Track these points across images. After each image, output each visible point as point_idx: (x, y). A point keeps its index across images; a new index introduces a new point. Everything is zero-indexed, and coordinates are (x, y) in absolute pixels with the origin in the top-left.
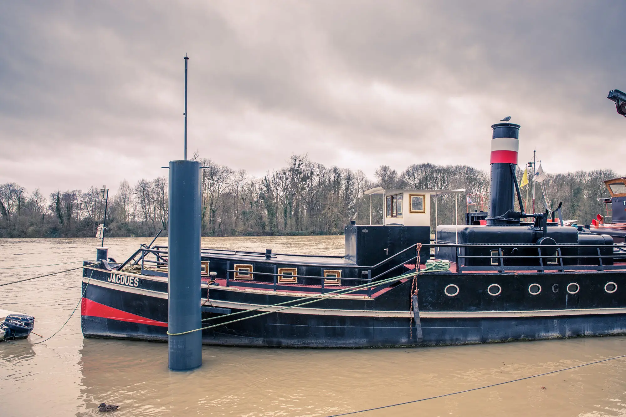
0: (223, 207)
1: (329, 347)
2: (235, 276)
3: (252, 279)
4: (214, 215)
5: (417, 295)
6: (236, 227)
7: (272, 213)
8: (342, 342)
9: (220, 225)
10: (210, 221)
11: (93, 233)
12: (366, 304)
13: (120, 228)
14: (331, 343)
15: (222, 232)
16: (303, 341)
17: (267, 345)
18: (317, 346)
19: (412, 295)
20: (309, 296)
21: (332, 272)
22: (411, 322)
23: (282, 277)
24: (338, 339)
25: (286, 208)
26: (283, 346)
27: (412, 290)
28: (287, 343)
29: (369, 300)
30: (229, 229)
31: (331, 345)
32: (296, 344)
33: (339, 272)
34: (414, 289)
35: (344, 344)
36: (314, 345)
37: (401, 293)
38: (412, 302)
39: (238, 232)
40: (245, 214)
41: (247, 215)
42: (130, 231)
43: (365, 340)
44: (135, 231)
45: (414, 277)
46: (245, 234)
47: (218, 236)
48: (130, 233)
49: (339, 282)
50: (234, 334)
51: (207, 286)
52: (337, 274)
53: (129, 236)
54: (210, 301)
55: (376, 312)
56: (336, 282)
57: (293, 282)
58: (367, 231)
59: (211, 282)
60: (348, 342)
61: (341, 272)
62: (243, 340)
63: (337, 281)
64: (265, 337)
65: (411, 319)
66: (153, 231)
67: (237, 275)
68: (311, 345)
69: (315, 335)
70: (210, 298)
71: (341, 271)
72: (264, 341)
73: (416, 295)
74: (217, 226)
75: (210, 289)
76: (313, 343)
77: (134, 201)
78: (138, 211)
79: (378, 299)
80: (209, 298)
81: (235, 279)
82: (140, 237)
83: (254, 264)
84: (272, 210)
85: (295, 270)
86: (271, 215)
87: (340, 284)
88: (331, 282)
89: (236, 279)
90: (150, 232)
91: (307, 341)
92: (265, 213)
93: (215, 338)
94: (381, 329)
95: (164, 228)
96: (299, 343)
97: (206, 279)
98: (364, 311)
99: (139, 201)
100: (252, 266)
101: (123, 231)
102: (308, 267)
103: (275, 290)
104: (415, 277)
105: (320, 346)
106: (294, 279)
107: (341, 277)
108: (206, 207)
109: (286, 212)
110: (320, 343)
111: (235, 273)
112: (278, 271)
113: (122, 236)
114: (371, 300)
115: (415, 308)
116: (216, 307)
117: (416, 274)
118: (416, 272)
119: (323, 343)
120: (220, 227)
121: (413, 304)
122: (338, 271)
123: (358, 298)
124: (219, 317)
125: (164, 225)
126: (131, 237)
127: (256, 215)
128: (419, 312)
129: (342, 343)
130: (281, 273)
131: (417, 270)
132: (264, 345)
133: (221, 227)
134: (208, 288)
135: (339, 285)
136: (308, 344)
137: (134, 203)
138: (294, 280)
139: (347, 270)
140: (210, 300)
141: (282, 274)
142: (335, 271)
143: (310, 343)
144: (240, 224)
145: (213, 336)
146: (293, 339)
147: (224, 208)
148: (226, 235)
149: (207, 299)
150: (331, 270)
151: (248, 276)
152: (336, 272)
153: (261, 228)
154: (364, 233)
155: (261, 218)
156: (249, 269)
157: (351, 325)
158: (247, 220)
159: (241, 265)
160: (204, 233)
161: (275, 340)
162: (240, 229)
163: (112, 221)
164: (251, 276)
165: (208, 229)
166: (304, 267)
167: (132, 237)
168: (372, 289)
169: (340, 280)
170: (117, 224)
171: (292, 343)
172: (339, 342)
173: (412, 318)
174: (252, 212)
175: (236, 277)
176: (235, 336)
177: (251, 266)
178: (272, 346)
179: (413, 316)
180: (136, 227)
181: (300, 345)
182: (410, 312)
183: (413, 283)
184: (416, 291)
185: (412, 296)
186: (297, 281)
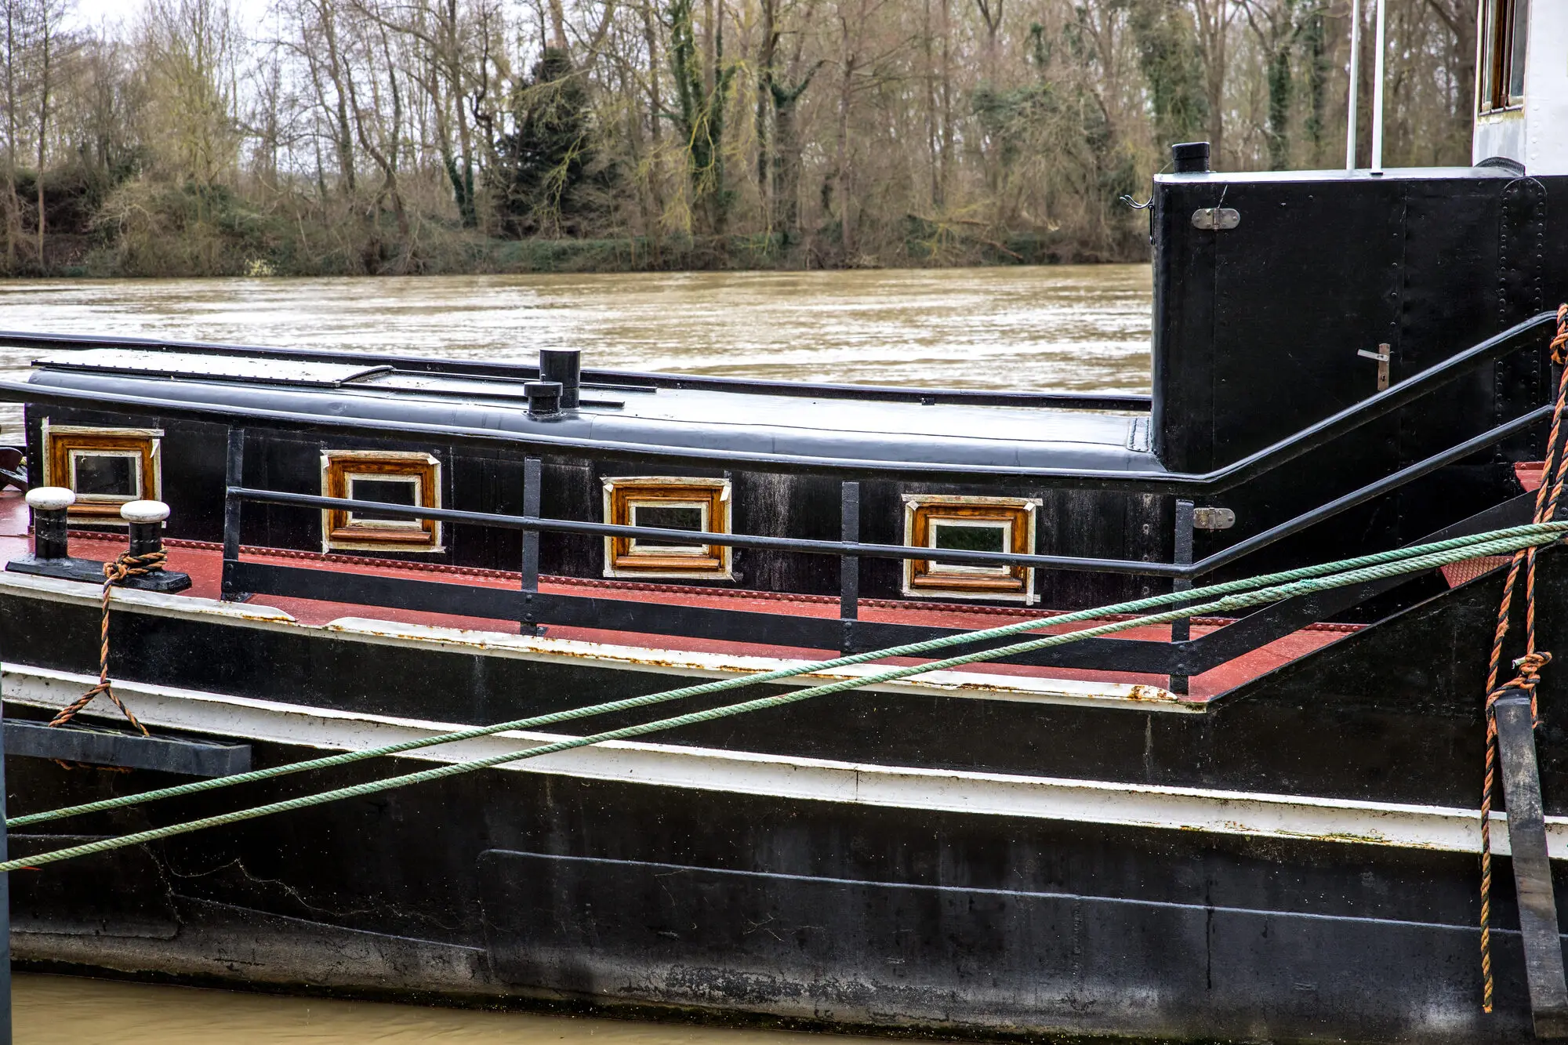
0: (843, 67)
1: (906, 1023)
2: (325, 531)
3: (438, 548)
4: (783, 120)
5: (1539, 687)
6: (939, 201)
7: (1184, 100)
8: (991, 995)
9: (826, 191)
10: (762, 164)
11: (11, 249)
12: (1149, 743)
13: (176, 219)
14: (914, 1000)
15: (839, 238)
16: (723, 973)
17: (501, 991)
18: (821, 1014)
19: (1496, 687)
20: (748, 671)
21: (975, 509)
22: (1485, 890)
23: (633, 541)
24: (964, 977)
25: (1283, 59)
26: (609, 1002)
27: (1496, 655)
28: (626, 985)
29: (1170, 710)
30: (890, 213)
31: (917, 1013)
32: (684, 995)
33: (1026, 514)
34: (1515, 644)
35: (1001, 1009)
36: (805, 1006)
37: (1417, 676)
38: (1495, 739)
39: (950, 236)
40: (991, 109)
41: (1011, 118)
42: (242, 235)
43: (1149, 994)
44: (275, 233)
45: (1519, 556)
46: (992, 246)
47: (813, 269)
48: (244, 248)
49: (1024, 581)
50: (292, 908)
51: (100, 596)
52: (1014, 522)
53: (238, 272)
54: (119, 691)
55: (1226, 801)
56: (1001, 578)
57: (705, 576)
58: (1231, 218)
59: (131, 565)
60: (1029, 1000)
61: (1038, 507)
62: (347, 951)
63: (1014, 575)
64: (476, 935)
65: (1486, 863)
66: (388, 234)
67: (338, 522)
68: (784, 1005)
69: (802, 940)
70: (116, 671)
71: (1040, 502)
72: (478, 964)
73: (1526, 693)
74: (807, 196)
75: (114, 614)
76: (795, 992)
77: (263, 34)
78: (293, 101)
79: (1231, 704)
80: (109, 674)
81: (326, 545)
82: (308, 275)
83: (445, 451)
84: (1184, 79)
85: (717, 490)
86: (1176, 111)
87: (1031, 597)
88: (969, 576)
89: (334, 545)
90: (372, 244)
91: (754, 977)
92: (1134, 106)
93: (179, 934)
94: (1268, 924)
95: (463, 213)
96: (705, 988)
97: (106, 543)
98: (1133, 787)
99: (297, 38)
100: (432, 460)
101: (200, 237)
102: (803, 478)
103: (530, 629)
104: (1524, 560)
105: (845, 1013)
106: (712, 555)
107: (1038, 551)
108: (732, 71)
109: (1280, 87)
110: (841, 998)
111: (325, 514)
112: (606, 498)
113: (198, 270)
114: (1189, 711)
115: (1517, 786)
116: (154, 730)
117: (1537, 538)
118: (1536, 525)
119: (859, 997)
120: (826, 206)
121: (1497, 751)
122: (1014, 501)
123: (1091, 699)
124: (162, 792)
125: (460, 199)
126: (248, 275)
127: (1074, 114)
128: (1548, 820)
129: (990, 1004)
130: (621, 516)
131: (1545, 505)
132: (482, 989)
133: (832, 206)
134: (103, 606)
135: (1023, 604)
136: (761, 998)
137: (263, 51)
138: (714, 563)
139: (1082, 501)
140: (117, 684)
141: (632, 525)
142: (992, 500)
143: (776, 991)
144: (967, 176)
145: (168, 918)
146: (661, 957)
147: (848, 74)
148: (866, 259)
149: (95, 680)
150: (964, 499)
151: (411, 530)
152: (1001, 510)
153: (1103, 207)
154: (1208, 231)
155: (1102, 139)
156: (416, 480)
157: (1046, 880)
158: (1008, 152)
159: (362, 454)
160: (723, 247)
161: (547, 957)
162: (961, 213)
163: (125, 171)
164: (427, 529)
165: (743, 217)
166: (775, 478)
167: (259, 275)
168: (1196, 633)
169: (1031, 570)
170: (158, 190)
171: (662, 986)
172: (969, 997)
173: (1495, 858)
174: (1045, 100)
175: (333, 539)
176: (300, 927)
177: (424, 464)
178: (535, 1000)
179: (1501, 845)
180: (282, 209)
181: (712, 999)
182: (1477, 814)
183: (1507, 600)
184: (1530, 661)
185: (1491, 699)
186: (729, 568)
